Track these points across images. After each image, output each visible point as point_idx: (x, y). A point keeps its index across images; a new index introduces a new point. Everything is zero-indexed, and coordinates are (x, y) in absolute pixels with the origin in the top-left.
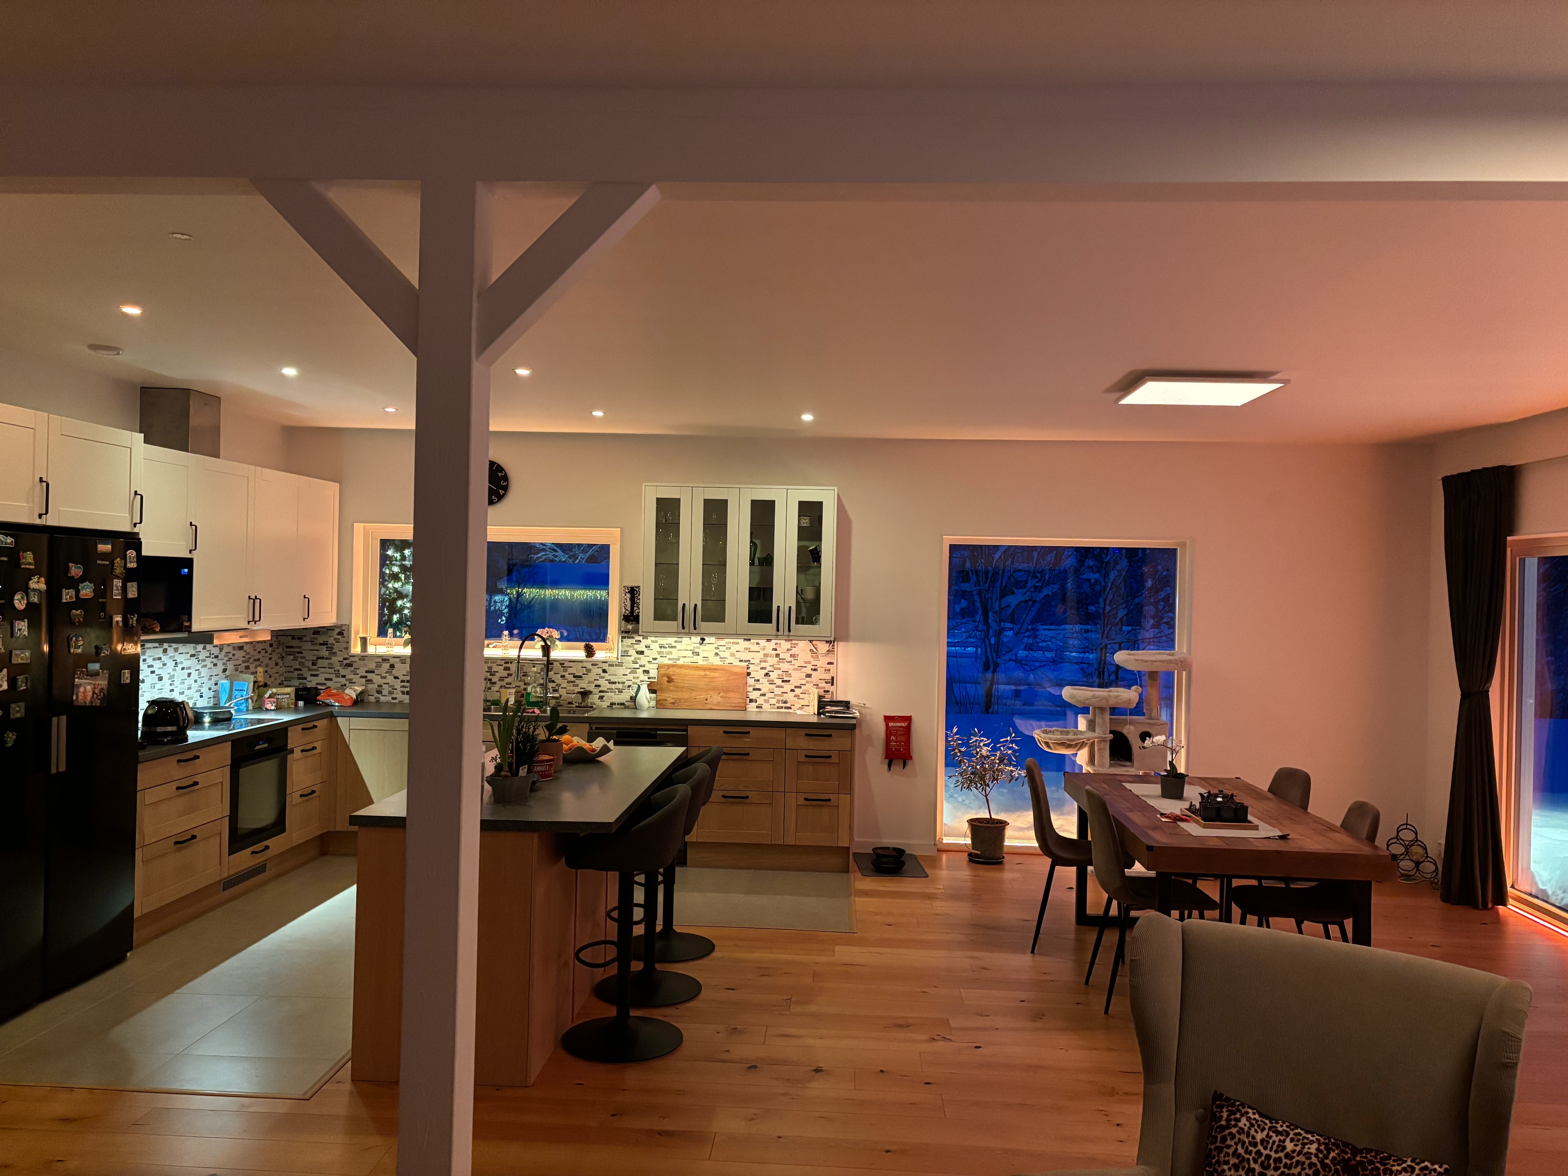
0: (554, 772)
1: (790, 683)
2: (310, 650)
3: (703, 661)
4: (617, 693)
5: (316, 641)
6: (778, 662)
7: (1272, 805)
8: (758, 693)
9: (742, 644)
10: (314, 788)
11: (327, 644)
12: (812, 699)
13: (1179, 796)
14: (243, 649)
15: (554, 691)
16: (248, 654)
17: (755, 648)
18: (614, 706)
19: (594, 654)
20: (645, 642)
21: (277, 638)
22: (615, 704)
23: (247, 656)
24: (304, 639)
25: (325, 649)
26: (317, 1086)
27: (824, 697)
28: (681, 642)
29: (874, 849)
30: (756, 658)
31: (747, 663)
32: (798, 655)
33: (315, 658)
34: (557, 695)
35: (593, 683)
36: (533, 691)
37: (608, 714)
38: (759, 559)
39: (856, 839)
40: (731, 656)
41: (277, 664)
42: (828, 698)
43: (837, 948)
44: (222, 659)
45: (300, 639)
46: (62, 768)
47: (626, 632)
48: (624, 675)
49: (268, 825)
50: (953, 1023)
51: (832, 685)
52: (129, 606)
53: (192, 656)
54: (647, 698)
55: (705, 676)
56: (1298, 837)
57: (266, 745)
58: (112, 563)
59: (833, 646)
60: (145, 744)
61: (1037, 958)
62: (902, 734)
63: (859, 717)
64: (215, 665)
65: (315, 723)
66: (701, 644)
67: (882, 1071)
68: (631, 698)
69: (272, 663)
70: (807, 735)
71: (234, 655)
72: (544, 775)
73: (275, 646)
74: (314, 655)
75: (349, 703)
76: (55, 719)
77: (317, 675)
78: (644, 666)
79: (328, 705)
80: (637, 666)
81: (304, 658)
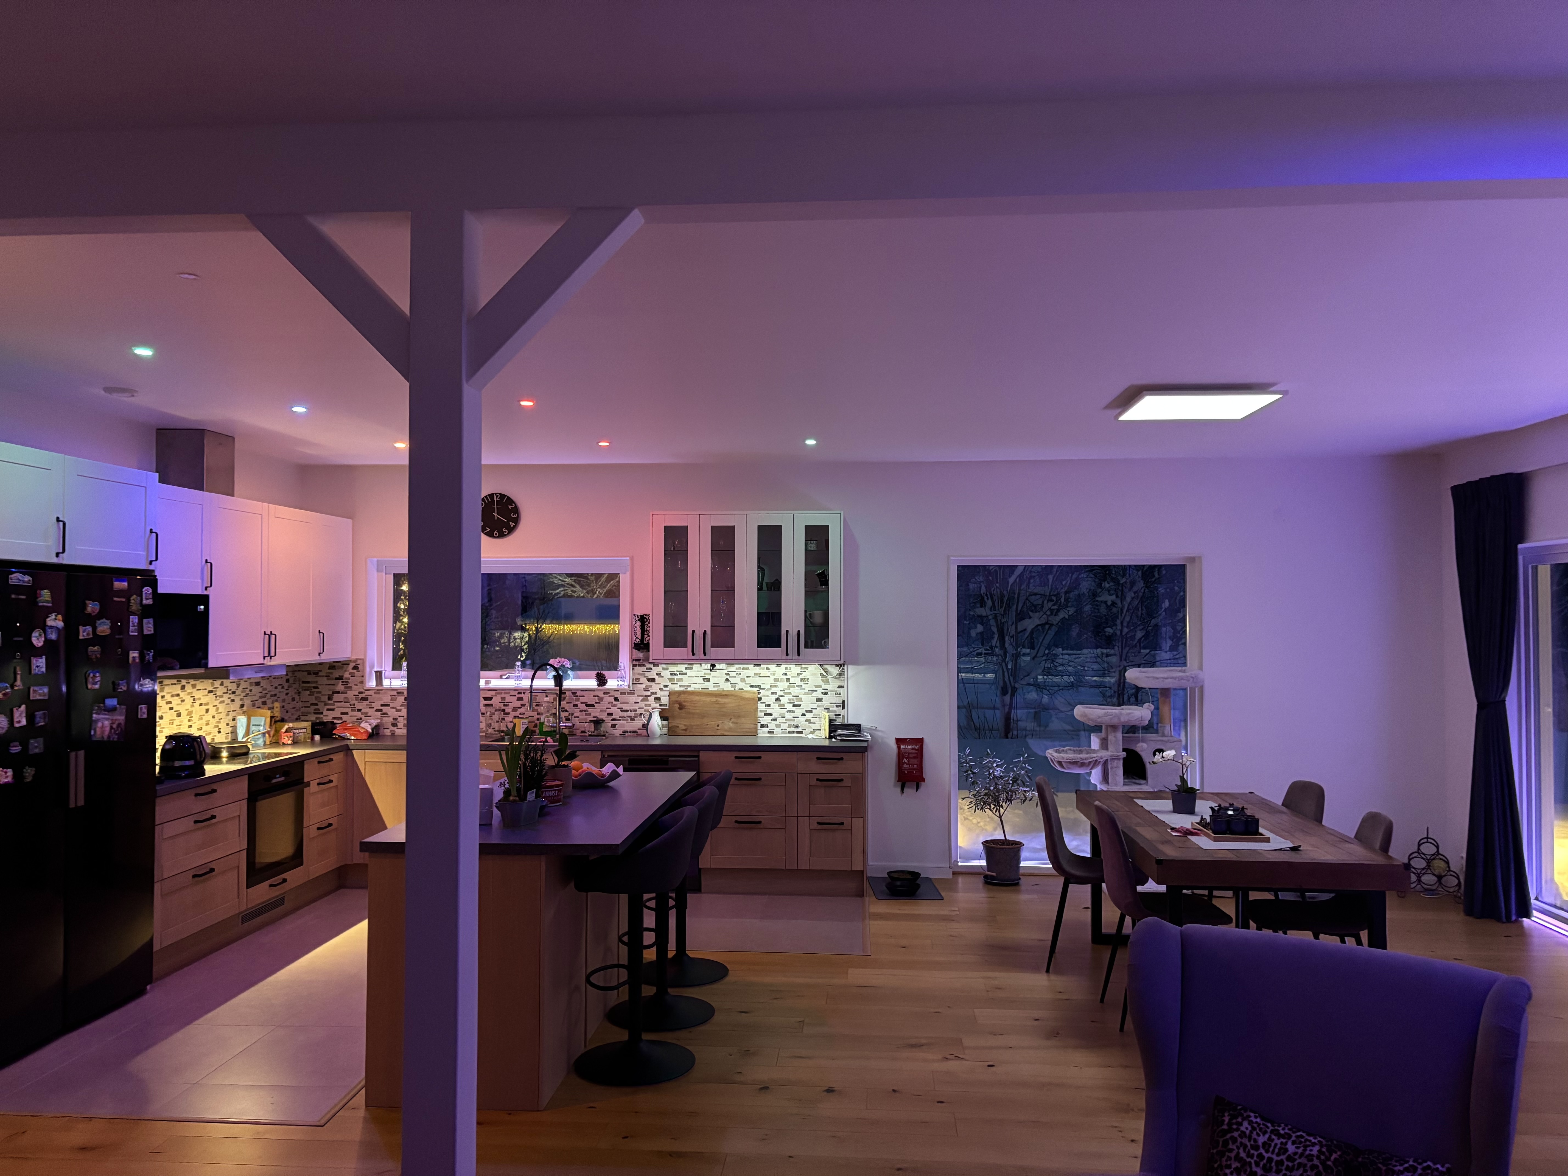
0: (564, 797)
1: (801, 707)
2: (326, 685)
3: (714, 687)
4: (629, 721)
5: (331, 676)
6: (788, 686)
7: (1286, 818)
8: (770, 718)
9: (752, 669)
10: (330, 821)
11: (342, 679)
12: (823, 722)
13: (1191, 811)
14: (260, 685)
15: (566, 720)
16: (265, 689)
17: (764, 673)
18: (626, 734)
19: (607, 682)
20: (655, 670)
21: (293, 674)
22: (627, 732)
23: (264, 692)
24: (320, 674)
25: (341, 683)
26: (332, 1113)
27: (835, 720)
28: (692, 669)
29: (889, 873)
30: (767, 683)
31: (758, 689)
32: (808, 679)
33: (331, 693)
34: (570, 724)
35: (605, 711)
36: (546, 721)
37: (621, 742)
38: (767, 584)
39: (871, 863)
40: (741, 681)
41: (293, 699)
42: (839, 721)
43: (850, 971)
44: (240, 695)
45: (316, 674)
46: (81, 802)
47: (637, 660)
48: (635, 703)
49: (285, 859)
50: (967, 1041)
51: (843, 708)
52: (145, 642)
53: (210, 692)
54: (658, 725)
55: (717, 702)
56: (1311, 849)
57: (282, 779)
58: (129, 600)
59: (843, 669)
60: (163, 778)
61: (1053, 977)
62: (915, 757)
63: (870, 740)
64: (233, 701)
65: (331, 756)
66: (711, 670)
67: (894, 1091)
68: (644, 725)
69: (288, 699)
70: (818, 758)
71: (251, 691)
72: (553, 800)
73: (291, 681)
74: (330, 690)
75: (365, 737)
76: (73, 754)
77: (333, 710)
78: (656, 693)
79: (344, 739)
80: (649, 693)
81: (320, 692)
